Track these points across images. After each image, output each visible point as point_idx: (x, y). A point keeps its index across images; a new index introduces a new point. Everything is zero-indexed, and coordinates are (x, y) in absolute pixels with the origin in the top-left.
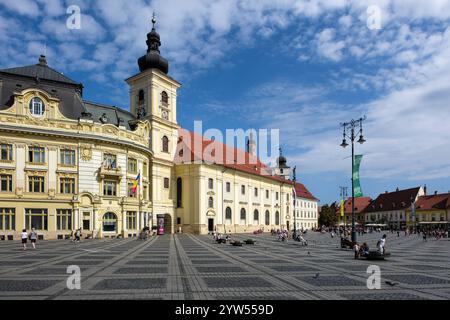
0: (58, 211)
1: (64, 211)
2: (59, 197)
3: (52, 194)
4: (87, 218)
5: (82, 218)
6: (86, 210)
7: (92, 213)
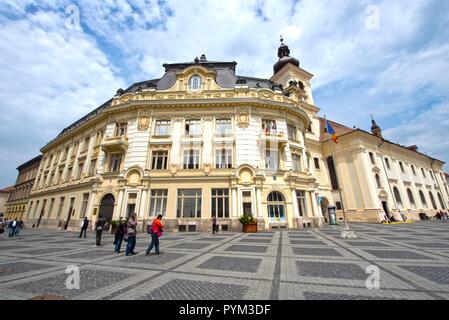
0: (214, 191)
1: (220, 191)
2: (214, 173)
3: (207, 170)
4: (247, 200)
5: (241, 200)
6: (246, 189)
7: (253, 193)
